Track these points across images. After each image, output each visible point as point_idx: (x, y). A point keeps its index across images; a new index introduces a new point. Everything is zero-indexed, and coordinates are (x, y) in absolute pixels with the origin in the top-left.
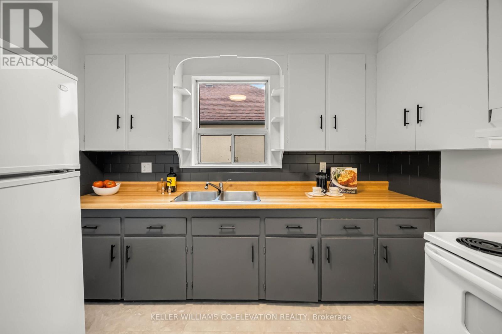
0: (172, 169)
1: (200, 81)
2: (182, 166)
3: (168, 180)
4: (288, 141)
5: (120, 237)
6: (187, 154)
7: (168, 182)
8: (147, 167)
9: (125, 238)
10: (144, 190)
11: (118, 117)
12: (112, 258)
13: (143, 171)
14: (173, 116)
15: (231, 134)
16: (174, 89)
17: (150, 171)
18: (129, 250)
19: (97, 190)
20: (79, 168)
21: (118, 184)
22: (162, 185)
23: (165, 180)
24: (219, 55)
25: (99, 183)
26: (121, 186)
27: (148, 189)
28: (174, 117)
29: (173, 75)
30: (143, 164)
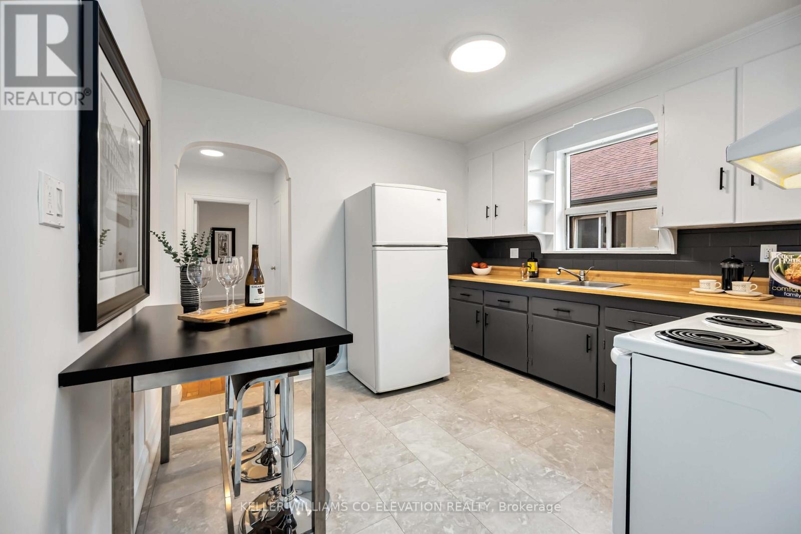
0: (533, 255)
1: (568, 153)
2: (543, 251)
3: (528, 265)
4: (663, 213)
5: (482, 306)
6: (549, 238)
7: (529, 267)
8: (514, 253)
9: (485, 307)
10: (512, 274)
11: (487, 208)
12: (477, 321)
13: (511, 257)
14: (528, 200)
15: (607, 211)
16: (529, 173)
17: (517, 256)
18: (488, 317)
19: (475, 270)
20: (447, 245)
21: (490, 267)
22: (523, 270)
23: (526, 266)
24: (572, 125)
25: (475, 264)
26: (492, 269)
27: (515, 273)
28: (530, 201)
29: (528, 160)
30: (511, 249)
